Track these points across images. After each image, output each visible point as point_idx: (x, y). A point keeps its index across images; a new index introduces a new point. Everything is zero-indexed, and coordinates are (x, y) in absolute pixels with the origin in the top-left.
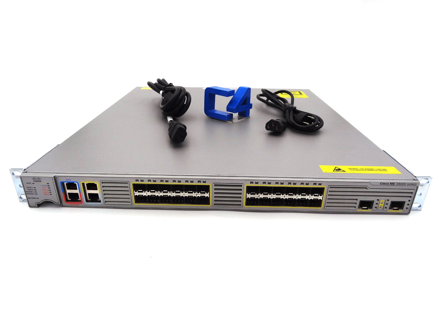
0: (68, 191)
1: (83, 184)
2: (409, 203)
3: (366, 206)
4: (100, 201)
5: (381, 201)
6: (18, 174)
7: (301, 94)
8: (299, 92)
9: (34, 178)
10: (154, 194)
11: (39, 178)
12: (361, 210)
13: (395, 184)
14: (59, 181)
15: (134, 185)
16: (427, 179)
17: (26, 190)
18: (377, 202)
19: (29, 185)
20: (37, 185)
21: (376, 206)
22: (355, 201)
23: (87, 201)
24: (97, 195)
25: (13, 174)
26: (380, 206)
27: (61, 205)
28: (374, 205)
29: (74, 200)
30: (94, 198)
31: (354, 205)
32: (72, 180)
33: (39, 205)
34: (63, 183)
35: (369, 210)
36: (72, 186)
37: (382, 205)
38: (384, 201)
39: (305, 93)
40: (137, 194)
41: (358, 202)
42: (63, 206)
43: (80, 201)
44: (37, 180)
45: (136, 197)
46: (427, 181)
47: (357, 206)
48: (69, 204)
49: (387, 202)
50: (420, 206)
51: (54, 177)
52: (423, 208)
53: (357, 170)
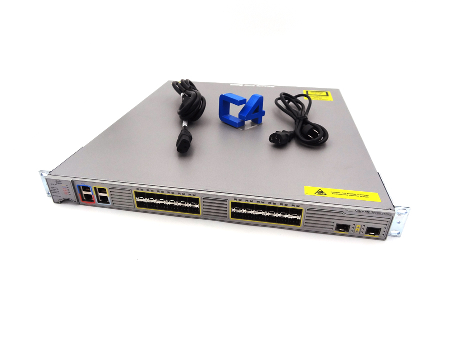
0: (84, 193)
1: (95, 188)
2: (385, 230)
3: (343, 229)
4: (109, 203)
5: (357, 226)
6: (45, 175)
7: (327, 95)
8: (327, 93)
9: (56, 181)
10: (152, 201)
11: (60, 181)
12: (337, 232)
13: (370, 212)
14: (76, 184)
15: (135, 192)
16: (405, 210)
17: (51, 189)
18: (354, 226)
19: (53, 186)
20: (58, 186)
21: (353, 229)
22: (332, 224)
23: (99, 202)
24: (106, 197)
25: (42, 175)
26: (356, 229)
27: (79, 203)
28: (351, 229)
29: (88, 200)
30: (104, 200)
31: (332, 227)
32: (86, 185)
33: (61, 202)
34: (79, 187)
35: (346, 233)
36: (86, 188)
37: (359, 229)
38: (360, 226)
39: (332, 94)
40: (138, 200)
41: (335, 225)
42: (80, 204)
43: (93, 201)
44: (59, 182)
45: (137, 202)
46: (405, 211)
47: (334, 227)
48: (85, 203)
49: (363, 227)
50: (399, 233)
51: (72, 181)
52: (402, 235)
53: (339, 193)
